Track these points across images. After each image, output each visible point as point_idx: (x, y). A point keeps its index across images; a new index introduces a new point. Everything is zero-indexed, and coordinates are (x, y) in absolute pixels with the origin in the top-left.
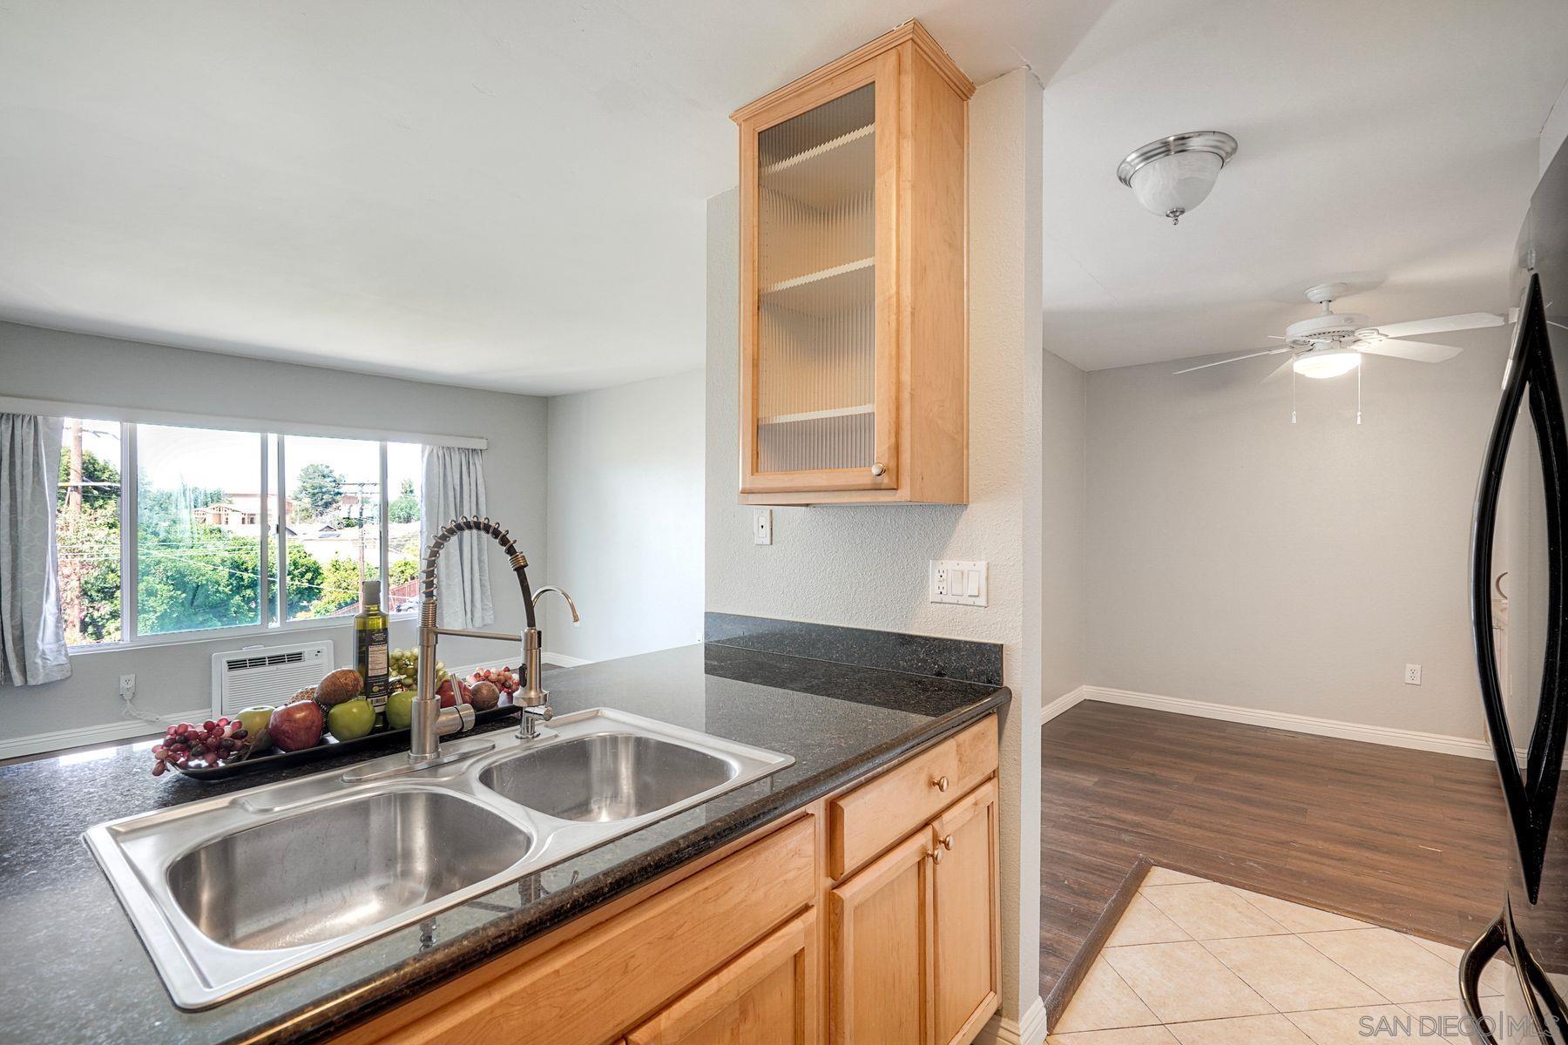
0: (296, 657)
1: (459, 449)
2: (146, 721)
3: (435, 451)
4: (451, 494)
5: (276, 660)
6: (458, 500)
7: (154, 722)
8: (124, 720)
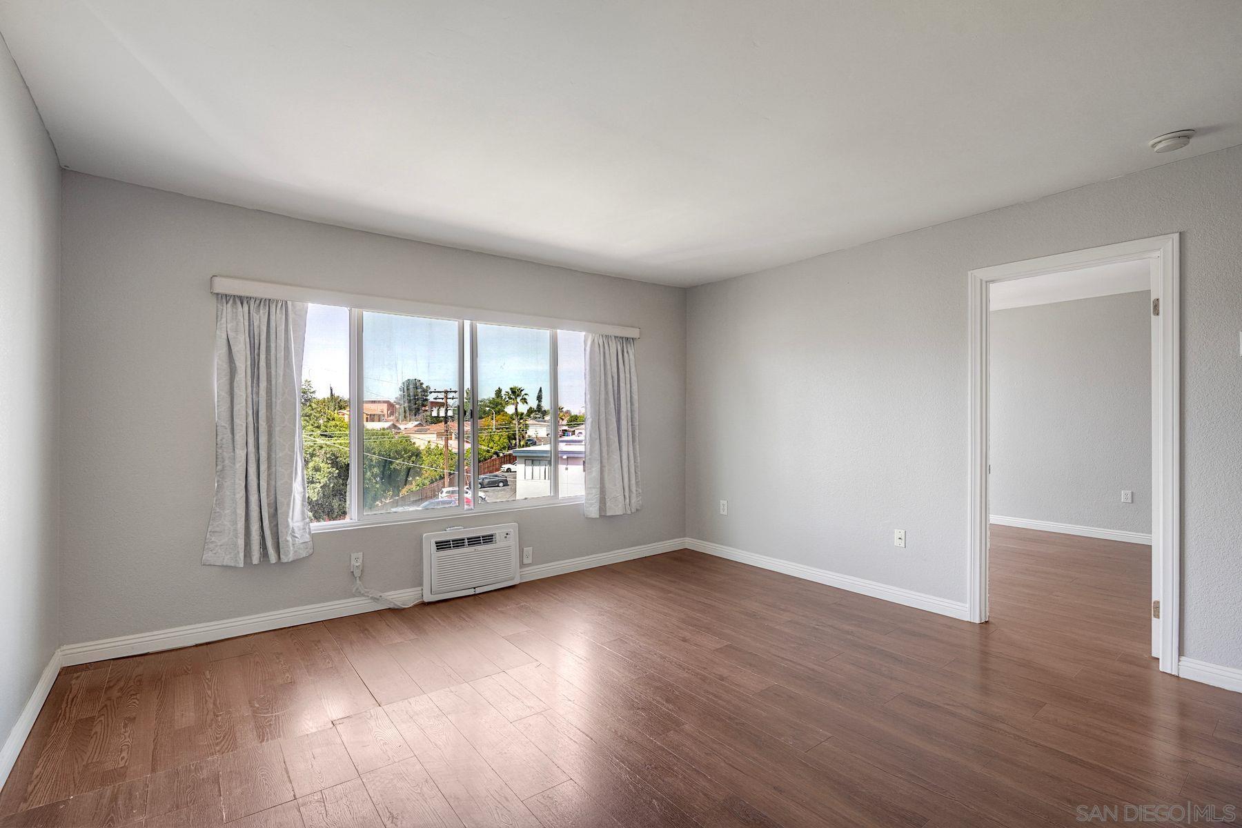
0: (489, 539)
1: (615, 337)
2: (372, 598)
3: (596, 340)
4: (610, 381)
5: (474, 541)
6: (616, 388)
7: (378, 599)
8: (354, 596)
